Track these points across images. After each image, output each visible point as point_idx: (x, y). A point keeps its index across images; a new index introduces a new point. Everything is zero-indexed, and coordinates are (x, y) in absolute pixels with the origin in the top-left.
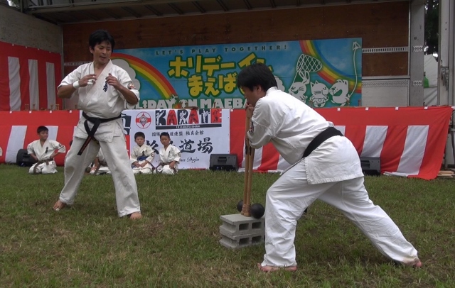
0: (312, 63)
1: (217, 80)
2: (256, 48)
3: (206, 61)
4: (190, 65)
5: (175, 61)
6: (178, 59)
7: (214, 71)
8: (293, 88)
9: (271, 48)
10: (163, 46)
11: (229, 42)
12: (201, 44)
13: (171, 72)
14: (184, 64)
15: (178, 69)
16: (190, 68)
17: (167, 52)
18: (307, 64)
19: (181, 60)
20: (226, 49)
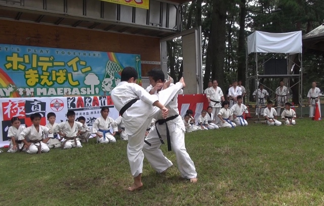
0: (115, 67)
1: (51, 74)
2: (79, 53)
3: (41, 59)
4: (27, 61)
5: (12, 56)
6: (15, 55)
7: (48, 67)
8: (104, 82)
9: (89, 55)
11: (58, 47)
13: (8, 66)
14: (21, 60)
15: (15, 63)
16: (27, 63)
17: (3, 49)
18: (113, 67)
19: (18, 56)
20: (57, 52)
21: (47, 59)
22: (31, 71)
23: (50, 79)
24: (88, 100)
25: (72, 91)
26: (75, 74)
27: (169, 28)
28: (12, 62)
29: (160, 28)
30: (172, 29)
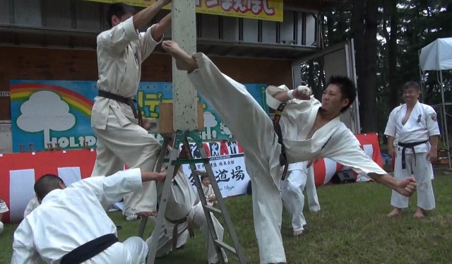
3: (148, 96)
7: (156, 107)
20: (166, 87)
21: (154, 96)
24: (214, 147)
27: (307, 46)
29: (294, 47)
30: (310, 46)
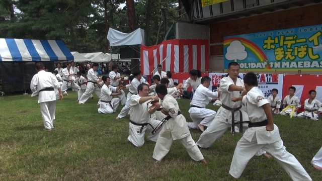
1: (294, 50)
3: (287, 38)
4: (277, 42)
5: (267, 39)
6: (269, 38)
7: (292, 44)
10: (261, 32)
11: (303, 25)
12: (284, 29)
13: (265, 47)
14: (273, 41)
15: (269, 45)
16: (277, 43)
17: (263, 35)
19: (271, 39)
20: (300, 30)
21: (291, 38)
22: (279, 49)
23: (293, 54)
25: (311, 64)
26: (315, 48)
28: (267, 44)
